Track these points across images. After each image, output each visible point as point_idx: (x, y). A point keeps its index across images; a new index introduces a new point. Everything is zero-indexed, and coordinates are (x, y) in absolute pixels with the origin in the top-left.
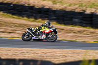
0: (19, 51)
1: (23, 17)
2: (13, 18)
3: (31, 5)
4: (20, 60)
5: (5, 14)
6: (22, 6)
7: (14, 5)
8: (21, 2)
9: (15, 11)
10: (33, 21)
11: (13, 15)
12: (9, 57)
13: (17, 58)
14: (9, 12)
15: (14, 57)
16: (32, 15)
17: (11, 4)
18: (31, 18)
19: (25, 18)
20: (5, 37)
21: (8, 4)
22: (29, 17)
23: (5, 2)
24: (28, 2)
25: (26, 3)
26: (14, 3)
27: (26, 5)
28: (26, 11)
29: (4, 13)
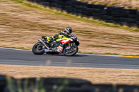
0: (117, 72)
1: (122, 25)
2: (108, 25)
3: (133, 8)
4: (119, 86)
5: (97, 20)
6: (121, 9)
7: (108, 8)
8: (119, 3)
9: (111, 17)
10: (135, 31)
11: (107, 22)
12: (103, 81)
13: (114, 83)
14: (102, 18)
15: (109, 81)
16: (135, 22)
17: (105, 6)
18: (133, 26)
19: (125, 26)
20: (96, 53)
21: (101, 7)
22: (130, 24)
23: (96, 4)
24: (129, 3)
25: (126, 5)
26: (108, 5)
27: (126, 8)
28: (127, 16)
29: (94, 19)
